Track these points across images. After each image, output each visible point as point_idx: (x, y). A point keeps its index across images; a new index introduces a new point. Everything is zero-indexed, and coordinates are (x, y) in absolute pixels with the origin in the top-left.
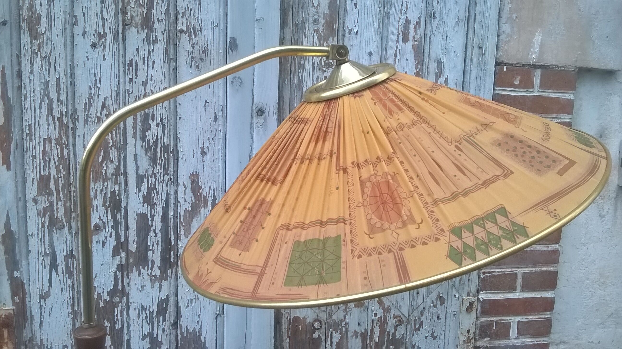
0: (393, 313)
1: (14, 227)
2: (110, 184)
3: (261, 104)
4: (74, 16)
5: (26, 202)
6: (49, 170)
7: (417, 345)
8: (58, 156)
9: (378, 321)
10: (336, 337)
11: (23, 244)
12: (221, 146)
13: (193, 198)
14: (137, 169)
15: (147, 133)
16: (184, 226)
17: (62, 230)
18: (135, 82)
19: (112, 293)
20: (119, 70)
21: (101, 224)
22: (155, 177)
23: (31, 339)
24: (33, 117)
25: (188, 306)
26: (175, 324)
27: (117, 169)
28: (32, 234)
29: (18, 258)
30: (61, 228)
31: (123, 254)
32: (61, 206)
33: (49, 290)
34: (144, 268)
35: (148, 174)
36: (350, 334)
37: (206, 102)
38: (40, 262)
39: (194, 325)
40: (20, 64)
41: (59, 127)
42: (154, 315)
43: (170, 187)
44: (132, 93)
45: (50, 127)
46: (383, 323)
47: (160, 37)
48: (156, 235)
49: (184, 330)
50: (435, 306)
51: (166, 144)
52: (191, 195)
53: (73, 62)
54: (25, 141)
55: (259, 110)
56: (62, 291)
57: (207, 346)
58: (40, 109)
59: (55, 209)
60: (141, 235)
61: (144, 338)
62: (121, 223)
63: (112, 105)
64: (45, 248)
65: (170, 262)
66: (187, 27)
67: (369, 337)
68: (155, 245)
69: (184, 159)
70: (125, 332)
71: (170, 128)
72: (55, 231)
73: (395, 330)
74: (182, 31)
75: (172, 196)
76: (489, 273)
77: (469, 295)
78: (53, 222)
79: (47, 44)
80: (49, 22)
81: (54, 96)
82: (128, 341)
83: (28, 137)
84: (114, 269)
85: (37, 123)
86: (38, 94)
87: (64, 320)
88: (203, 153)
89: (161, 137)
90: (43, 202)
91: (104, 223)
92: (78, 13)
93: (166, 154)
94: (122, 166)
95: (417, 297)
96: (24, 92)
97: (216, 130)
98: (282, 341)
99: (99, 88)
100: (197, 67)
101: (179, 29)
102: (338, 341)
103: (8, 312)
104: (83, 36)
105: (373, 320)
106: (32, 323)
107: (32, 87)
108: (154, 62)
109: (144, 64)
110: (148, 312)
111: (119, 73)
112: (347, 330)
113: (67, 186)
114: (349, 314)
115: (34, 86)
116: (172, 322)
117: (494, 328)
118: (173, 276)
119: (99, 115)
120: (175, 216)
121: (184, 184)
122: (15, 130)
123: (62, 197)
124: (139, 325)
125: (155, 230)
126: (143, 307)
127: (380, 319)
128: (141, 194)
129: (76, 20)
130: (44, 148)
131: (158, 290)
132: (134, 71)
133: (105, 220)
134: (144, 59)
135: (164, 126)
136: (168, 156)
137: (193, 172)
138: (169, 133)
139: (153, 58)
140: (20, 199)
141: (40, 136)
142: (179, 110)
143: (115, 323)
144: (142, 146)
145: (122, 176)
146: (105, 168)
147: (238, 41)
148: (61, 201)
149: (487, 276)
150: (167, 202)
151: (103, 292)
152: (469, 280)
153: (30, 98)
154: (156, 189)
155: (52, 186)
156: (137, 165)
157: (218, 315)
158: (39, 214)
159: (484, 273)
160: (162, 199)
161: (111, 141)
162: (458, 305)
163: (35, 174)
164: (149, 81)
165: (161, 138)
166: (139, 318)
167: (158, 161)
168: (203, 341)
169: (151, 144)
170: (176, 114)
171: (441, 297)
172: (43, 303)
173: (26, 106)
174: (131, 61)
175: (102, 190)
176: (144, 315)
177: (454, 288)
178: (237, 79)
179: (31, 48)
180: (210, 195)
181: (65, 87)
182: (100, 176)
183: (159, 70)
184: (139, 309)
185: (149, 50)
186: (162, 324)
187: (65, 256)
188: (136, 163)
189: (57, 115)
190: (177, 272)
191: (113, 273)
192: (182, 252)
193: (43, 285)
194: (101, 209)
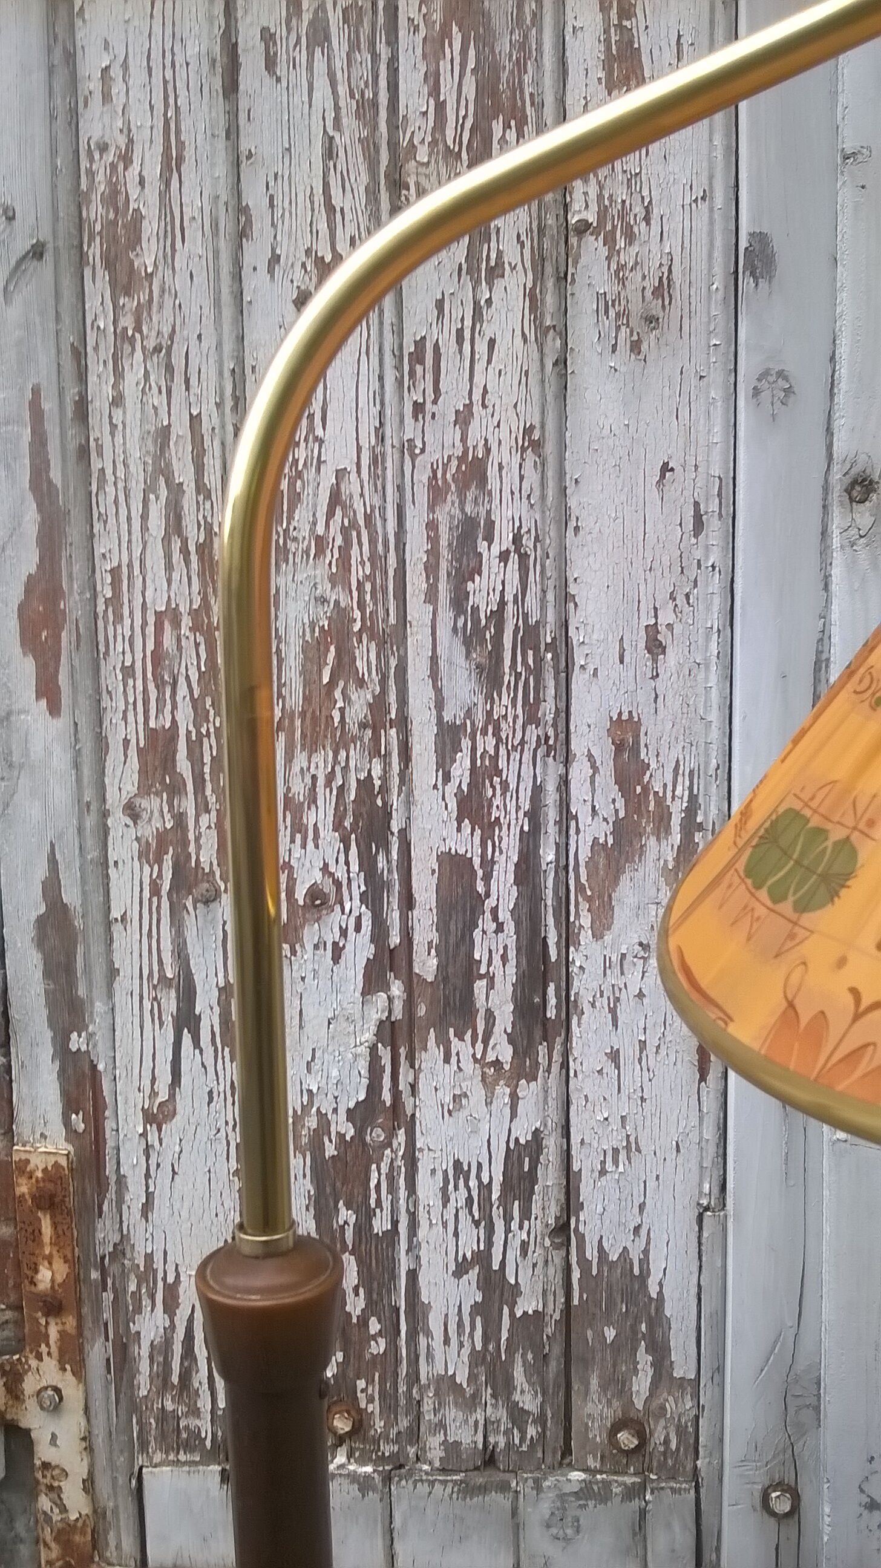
1: (71, 896)
2: (355, 755)
3: (862, 458)
4: (242, 210)
5: (105, 814)
6: (172, 713)
8: (199, 668)
11: (97, 948)
12: (715, 618)
13: (620, 804)
14: (440, 705)
15: (470, 584)
16: (589, 900)
17: (212, 905)
18: (433, 416)
19: (361, 1115)
20: (381, 378)
21: (328, 887)
22: (497, 733)
23: (119, 1251)
24: (125, 545)
25: (603, 1172)
26: (562, 1230)
27: (378, 705)
28: (124, 917)
29: (82, 991)
30: (210, 899)
31: (397, 989)
32: (209, 827)
33: (172, 1096)
35: (473, 724)
37: (666, 468)
38: (147, 1005)
39: (625, 1239)
40: (82, 377)
41: (202, 575)
42: (495, 1195)
43: (545, 764)
44: (423, 451)
45: (176, 576)
47: (512, 254)
48: (500, 928)
49: (592, 1253)
51: (532, 621)
52: (614, 792)
53: (240, 361)
54: (101, 624)
55: (854, 483)
56: (211, 1101)
57: (668, 1313)
58: (145, 517)
59: (191, 836)
60: (452, 927)
61: (461, 1269)
62: (389, 885)
63: (362, 495)
64: (160, 962)
65: (545, 1019)
66: (603, 213)
68: (497, 960)
69: (590, 669)
70: (403, 1245)
71: (543, 566)
72: (190, 908)
74: (584, 228)
75: (551, 797)
78: (186, 879)
79: (161, 307)
80: (165, 237)
81: (184, 474)
82: (413, 1275)
83: (110, 610)
84: (368, 1036)
85: (136, 565)
86: (137, 471)
87: (215, 1194)
88: (655, 647)
89: (516, 596)
90: (157, 816)
91: (338, 884)
92: (255, 198)
93: (530, 653)
94: (392, 698)
96: (96, 464)
97: (699, 566)
99: (321, 442)
100: (636, 347)
101: (573, 220)
103: (51, 1160)
104: (271, 271)
106: (120, 1201)
107: (119, 450)
108: (492, 343)
109: (461, 352)
110: (473, 1183)
111: (382, 387)
115: (124, 444)
116: (552, 1221)
118: (555, 1068)
119: (320, 530)
120: (562, 868)
121: (590, 756)
122: (71, 588)
123: (212, 799)
125: (495, 911)
126: (457, 1164)
128: (451, 789)
129: (249, 222)
130: (158, 643)
131: (507, 1111)
132: (429, 377)
133: (340, 873)
134: (460, 333)
135: (523, 558)
136: (539, 660)
137: (620, 714)
138: (542, 584)
139: (489, 330)
140: (88, 804)
141: (144, 604)
142: (572, 503)
143: (370, 1214)
144: (455, 629)
145: (393, 732)
146: (340, 704)
147: (778, 244)
148: (208, 811)
150: (534, 815)
151: (335, 1110)
153: (115, 484)
154: (499, 773)
155: (183, 765)
156: (438, 691)
157: (707, 1209)
158: (143, 855)
160: (518, 808)
161: (357, 614)
163: (131, 727)
164: (477, 409)
165: (515, 601)
166: (446, 1200)
167: (506, 678)
168: (654, 1295)
169: (483, 622)
170: (564, 517)
172: (153, 1137)
173: (103, 511)
174: (420, 344)
175: (330, 778)
176: (463, 1193)
178: (771, 379)
179: (115, 322)
180: (678, 792)
181: (217, 443)
182: (326, 729)
183: (509, 368)
184: (445, 1172)
185: (476, 303)
186: (521, 1228)
187: (220, 990)
188: (435, 686)
189: (194, 535)
190: (566, 1054)
191: (363, 1050)
192: (584, 986)
193: (153, 1080)
194: (330, 837)
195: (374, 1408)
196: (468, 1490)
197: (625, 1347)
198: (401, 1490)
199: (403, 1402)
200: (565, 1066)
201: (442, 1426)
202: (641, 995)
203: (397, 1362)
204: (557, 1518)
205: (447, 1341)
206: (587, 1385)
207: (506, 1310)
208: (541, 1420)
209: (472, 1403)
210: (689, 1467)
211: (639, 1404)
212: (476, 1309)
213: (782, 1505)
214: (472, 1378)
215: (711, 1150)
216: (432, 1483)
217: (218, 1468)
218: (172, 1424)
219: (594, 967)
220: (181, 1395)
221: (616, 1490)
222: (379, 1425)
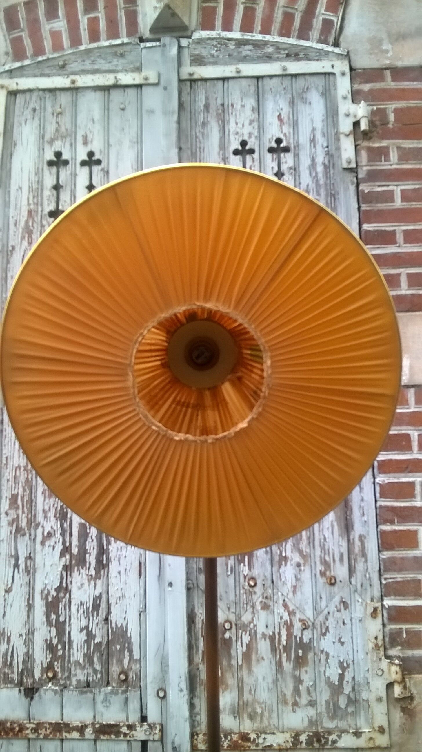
0: (298, 616)
6: (18, 490)
7: (325, 650)
8: (25, 480)
9: (285, 624)
10: (246, 639)
19: (58, 589)
21: (52, 532)
25: (117, 603)
26: (107, 620)
30: (24, 535)
31: (68, 557)
33: (12, 585)
34: (83, 568)
36: (259, 636)
39: (122, 621)
42: (90, 610)
45: (21, 459)
46: (289, 626)
48: (93, 541)
49: (114, 625)
50: (339, 611)
56: (21, 586)
57: (132, 641)
59: (20, 520)
60: (81, 541)
61: (81, 631)
62: (67, 531)
64: (11, 551)
65: (103, 564)
67: (277, 640)
68: (92, 549)
70: (67, 624)
72: (19, 537)
73: (302, 634)
76: (391, 578)
77: (372, 600)
78: (19, 531)
82: (69, 633)
83: (5, 466)
84: (60, 569)
85: (12, 456)
87: (21, 611)
90: (13, 514)
91: (54, 531)
95: (321, 601)
96: (4, 433)
98: (197, 640)
102: (248, 642)
105: (279, 623)
110: (85, 607)
112: (255, 632)
113: (29, 502)
114: (256, 616)
116: (104, 617)
117: (405, 636)
118: (105, 576)
124: (78, 618)
125: (91, 537)
126: (81, 602)
127: (286, 622)
130: (16, 473)
131: (94, 588)
133: (55, 528)
141: (13, 465)
143: (59, 616)
149: (389, 582)
151: (52, 589)
152: (371, 585)
155: (19, 502)
157: (142, 612)
158: (9, 524)
159: (385, 579)
162: (363, 610)
163: (8, 493)
166: (78, 612)
168: (129, 636)
171: (344, 603)
172: (6, 596)
175: (54, 505)
176: (82, 610)
177: (356, 593)
184: (78, 605)
186: (96, 619)
190: (108, 573)
191: (59, 573)
192: (112, 555)
193: (7, 581)
194: (53, 519)
195: (59, 670)
196: (82, 693)
197: (122, 651)
198: (65, 693)
199: (66, 668)
200: (108, 576)
201: (76, 675)
202: (125, 557)
203: (65, 658)
204: (105, 700)
205: (78, 650)
206: (113, 662)
207: (92, 641)
208: (101, 672)
209: (83, 668)
210: (139, 685)
211: (126, 667)
212: (85, 641)
213: (161, 694)
214: (84, 661)
215: (142, 596)
216: (73, 691)
217: (17, 689)
218: (7, 676)
219: (115, 550)
220: (9, 668)
221: (120, 691)
222: (60, 675)
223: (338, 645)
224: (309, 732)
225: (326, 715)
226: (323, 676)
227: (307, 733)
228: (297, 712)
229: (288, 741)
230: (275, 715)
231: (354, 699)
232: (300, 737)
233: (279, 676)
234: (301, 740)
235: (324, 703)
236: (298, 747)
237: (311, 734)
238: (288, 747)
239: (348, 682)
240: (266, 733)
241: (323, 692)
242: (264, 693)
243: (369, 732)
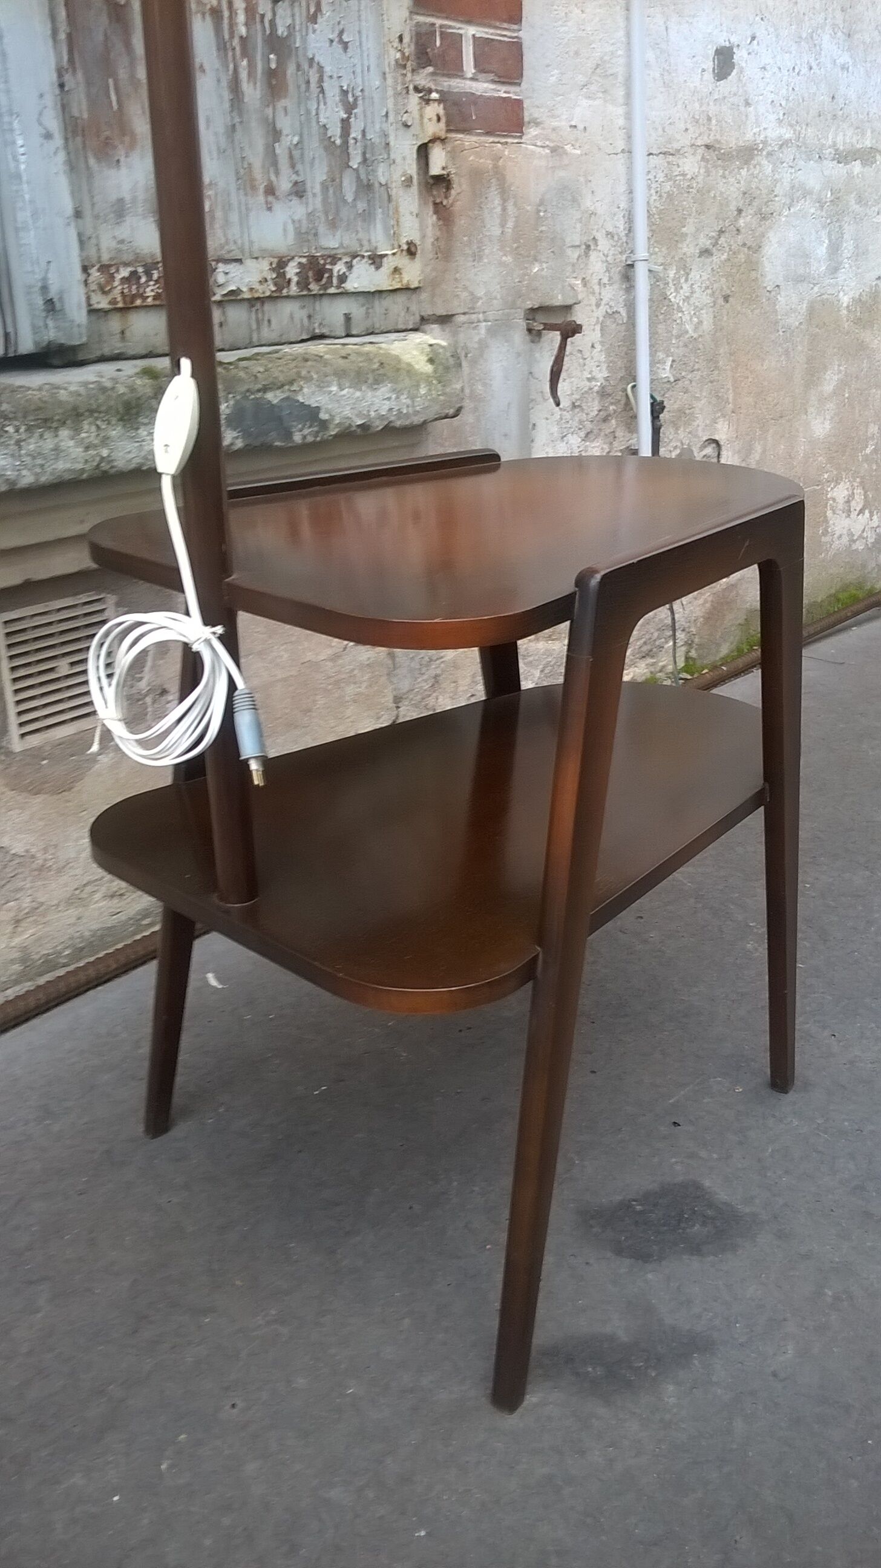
7: (316, 58)
67: (226, 21)
73: (274, 12)
117: (438, 43)
223: (337, 47)
224: (301, 257)
225: (323, 219)
226: (314, 124)
227: (297, 260)
228: (274, 208)
229: (266, 280)
230: (234, 217)
231: (365, 182)
232: (287, 269)
233: (237, 120)
234: (288, 277)
235: (318, 189)
236: (285, 292)
237: (304, 260)
238: (268, 294)
239: (355, 139)
240: (227, 261)
241: (317, 161)
242: (212, 159)
243: (394, 254)
